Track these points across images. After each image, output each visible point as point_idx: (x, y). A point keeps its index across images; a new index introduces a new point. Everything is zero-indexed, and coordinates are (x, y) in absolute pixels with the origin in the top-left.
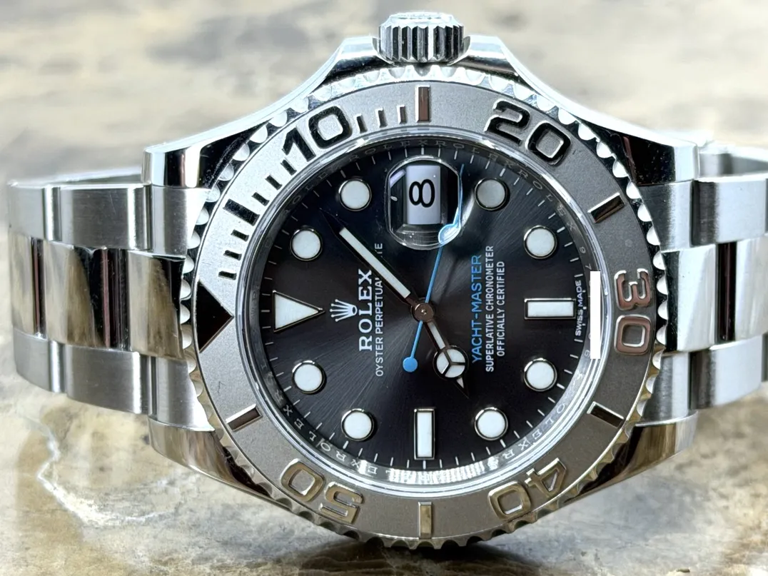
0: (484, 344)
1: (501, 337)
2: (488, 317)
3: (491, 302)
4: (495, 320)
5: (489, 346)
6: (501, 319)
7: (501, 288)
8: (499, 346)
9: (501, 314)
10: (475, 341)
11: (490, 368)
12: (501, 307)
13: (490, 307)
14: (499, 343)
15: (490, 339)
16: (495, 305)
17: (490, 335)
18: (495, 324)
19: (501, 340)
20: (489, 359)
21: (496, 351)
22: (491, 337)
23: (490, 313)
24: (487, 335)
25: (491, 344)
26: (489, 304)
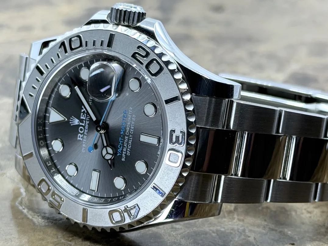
0: (123, 149)
1: (130, 147)
2: (126, 137)
3: (128, 131)
4: (128, 139)
5: (125, 150)
6: (131, 139)
7: (133, 126)
8: (128, 151)
9: (131, 137)
10: (120, 147)
11: (123, 160)
12: (132, 134)
13: (127, 134)
14: (128, 150)
15: (125, 147)
16: (129, 133)
17: (125, 145)
18: (128, 141)
19: (130, 148)
20: (124, 155)
21: (127, 153)
22: (126, 146)
23: (127, 136)
24: (124, 145)
25: (125, 149)
26: (127, 132)
